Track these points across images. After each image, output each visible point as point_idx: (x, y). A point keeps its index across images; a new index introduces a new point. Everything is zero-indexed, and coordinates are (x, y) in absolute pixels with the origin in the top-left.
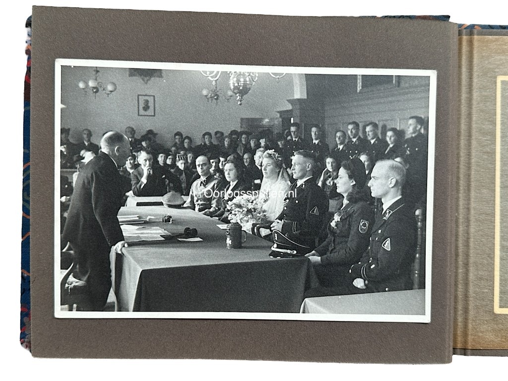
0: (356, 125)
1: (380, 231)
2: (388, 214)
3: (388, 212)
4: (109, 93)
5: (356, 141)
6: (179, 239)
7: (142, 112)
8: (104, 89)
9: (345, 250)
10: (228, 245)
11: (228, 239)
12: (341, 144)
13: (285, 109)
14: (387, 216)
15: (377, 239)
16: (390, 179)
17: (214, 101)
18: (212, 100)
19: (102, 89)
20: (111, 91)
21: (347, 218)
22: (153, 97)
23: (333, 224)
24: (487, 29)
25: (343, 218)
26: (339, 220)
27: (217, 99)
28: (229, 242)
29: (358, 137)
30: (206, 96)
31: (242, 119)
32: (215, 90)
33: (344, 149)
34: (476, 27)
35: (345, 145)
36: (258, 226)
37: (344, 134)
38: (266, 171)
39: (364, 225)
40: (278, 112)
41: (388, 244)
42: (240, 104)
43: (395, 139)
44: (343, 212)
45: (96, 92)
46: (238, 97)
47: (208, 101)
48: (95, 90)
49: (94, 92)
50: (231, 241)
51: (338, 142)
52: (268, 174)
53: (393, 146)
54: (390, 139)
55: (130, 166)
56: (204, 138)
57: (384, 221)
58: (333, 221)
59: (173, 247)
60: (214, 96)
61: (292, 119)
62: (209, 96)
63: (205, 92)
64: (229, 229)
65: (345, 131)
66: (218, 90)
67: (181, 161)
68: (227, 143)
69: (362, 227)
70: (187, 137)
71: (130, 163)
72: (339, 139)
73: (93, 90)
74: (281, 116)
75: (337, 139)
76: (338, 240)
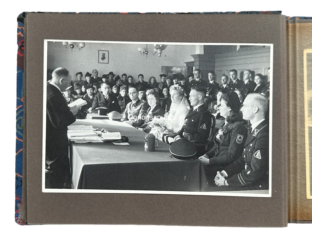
0: (235, 72)
1: (251, 145)
2: (256, 132)
3: (255, 130)
4: (81, 48)
5: (235, 82)
6: (114, 143)
7: (101, 61)
8: (77, 46)
9: (227, 155)
10: (145, 149)
11: (146, 145)
12: (225, 84)
13: (190, 61)
14: (256, 133)
15: (249, 150)
16: (254, 107)
17: (145, 55)
18: (144, 54)
19: (76, 46)
20: (82, 47)
21: (228, 133)
23: (218, 137)
24: (303, 19)
25: (225, 133)
26: (222, 134)
27: (147, 54)
28: (146, 146)
29: (237, 79)
30: (140, 51)
31: (162, 67)
32: (146, 48)
33: (227, 87)
34: (296, 18)
35: (228, 85)
36: (167, 135)
37: (227, 78)
39: (240, 138)
40: (186, 63)
41: (259, 154)
42: (160, 56)
43: (260, 81)
44: (225, 129)
45: (73, 47)
46: (159, 52)
47: (141, 55)
48: (72, 47)
49: (71, 48)
50: (147, 146)
51: (223, 83)
52: (175, 100)
53: (260, 86)
54: (257, 81)
55: (90, 94)
56: (139, 78)
57: (254, 137)
58: (218, 135)
59: (109, 148)
60: (146, 52)
61: (194, 67)
62: (142, 52)
63: (139, 49)
64: (147, 138)
65: (228, 76)
66: (148, 48)
68: (153, 81)
69: (239, 139)
71: (91, 92)
72: (223, 80)
73: (70, 46)
74: (187, 66)
75: (222, 81)
76: (221, 148)
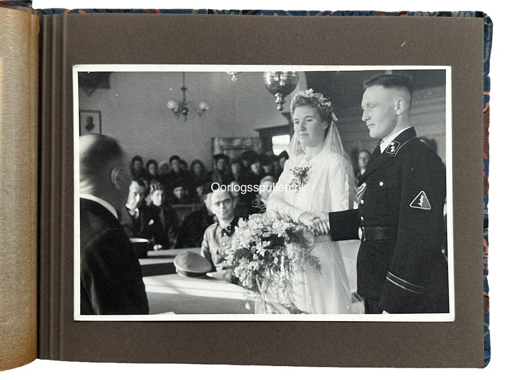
22: (98, 114)
38: (306, 132)
52: (310, 135)
67: (157, 192)
70: (151, 162)
